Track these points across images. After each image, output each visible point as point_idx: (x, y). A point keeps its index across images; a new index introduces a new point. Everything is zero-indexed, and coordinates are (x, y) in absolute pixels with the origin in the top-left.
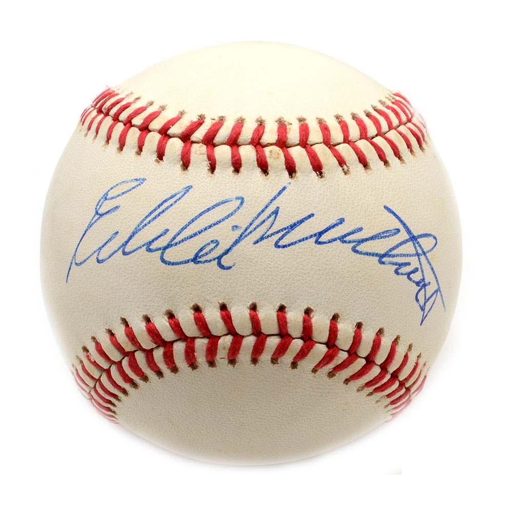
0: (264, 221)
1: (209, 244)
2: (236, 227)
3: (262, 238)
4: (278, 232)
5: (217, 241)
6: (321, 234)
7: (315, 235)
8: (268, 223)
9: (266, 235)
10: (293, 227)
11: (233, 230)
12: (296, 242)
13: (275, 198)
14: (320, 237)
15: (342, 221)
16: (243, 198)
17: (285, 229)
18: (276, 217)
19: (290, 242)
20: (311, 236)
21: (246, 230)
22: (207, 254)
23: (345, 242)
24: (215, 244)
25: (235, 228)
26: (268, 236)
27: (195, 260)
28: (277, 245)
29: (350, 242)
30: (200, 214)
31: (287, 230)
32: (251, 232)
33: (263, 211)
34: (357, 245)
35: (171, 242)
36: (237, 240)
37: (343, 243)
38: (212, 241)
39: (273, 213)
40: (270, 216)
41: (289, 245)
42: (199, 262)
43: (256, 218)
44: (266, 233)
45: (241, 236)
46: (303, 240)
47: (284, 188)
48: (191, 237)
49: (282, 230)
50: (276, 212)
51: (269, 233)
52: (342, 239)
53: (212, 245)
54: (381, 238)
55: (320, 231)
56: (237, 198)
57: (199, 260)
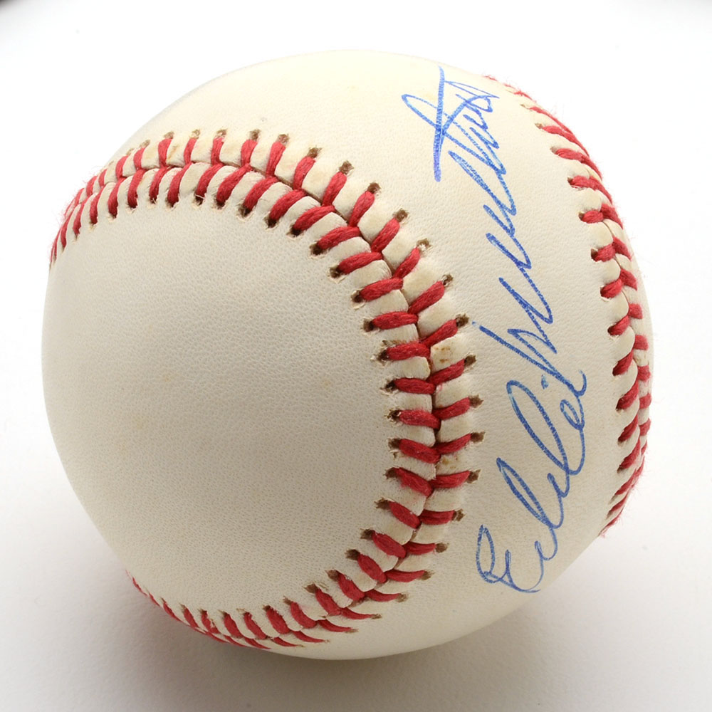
0: (529, 346)
1: (565, 414)
2: (543, 382)
3: (548, 343)
4: (536, 324)
5: (561, 404)
6: (518, 263)
7: (522, 270)
8: (530, 340)
9: (543, 338)
10: (524, 304)
11: (546, 386)
12: (540, 295)
13: (498, 339)
14: (522, 263)
15: (491, 238)
16: (508, 383)
17: (530, 314)
18: (521, 331)
19: (542, 303)
20: (526, 275)
21: (544, 368)
22: (575, 413)
23: (511, 226)
24: (565, 405)
25: (545, 384)
26: (544, 335)
27: (579, 426)
28: (550, 320)
29: (508, 220)
30: (533, 437)
31: (531, 311)
32: (545, 360)
33: (518, 351)
34: (507, 209)
35: (562, 465)
36: (556, 377)
37: (514, 229)
38: (562, 410)
39: (517, 336)
40: (521, 339)
41: (545, 303)
42: (583, 421)
43: (527, 357)
44: (541, 339)
45: (551, 373)
46: (533, 285)
47: (482, 329)
48: (558, 441)
49: (533, 318)
50: (515, 332)
51: (540, 336)
52: (510, 231)
53: (566, 409)
54: (478, 176)
55: (515, 265)
56: (509, 391)
57: (581, 422)
